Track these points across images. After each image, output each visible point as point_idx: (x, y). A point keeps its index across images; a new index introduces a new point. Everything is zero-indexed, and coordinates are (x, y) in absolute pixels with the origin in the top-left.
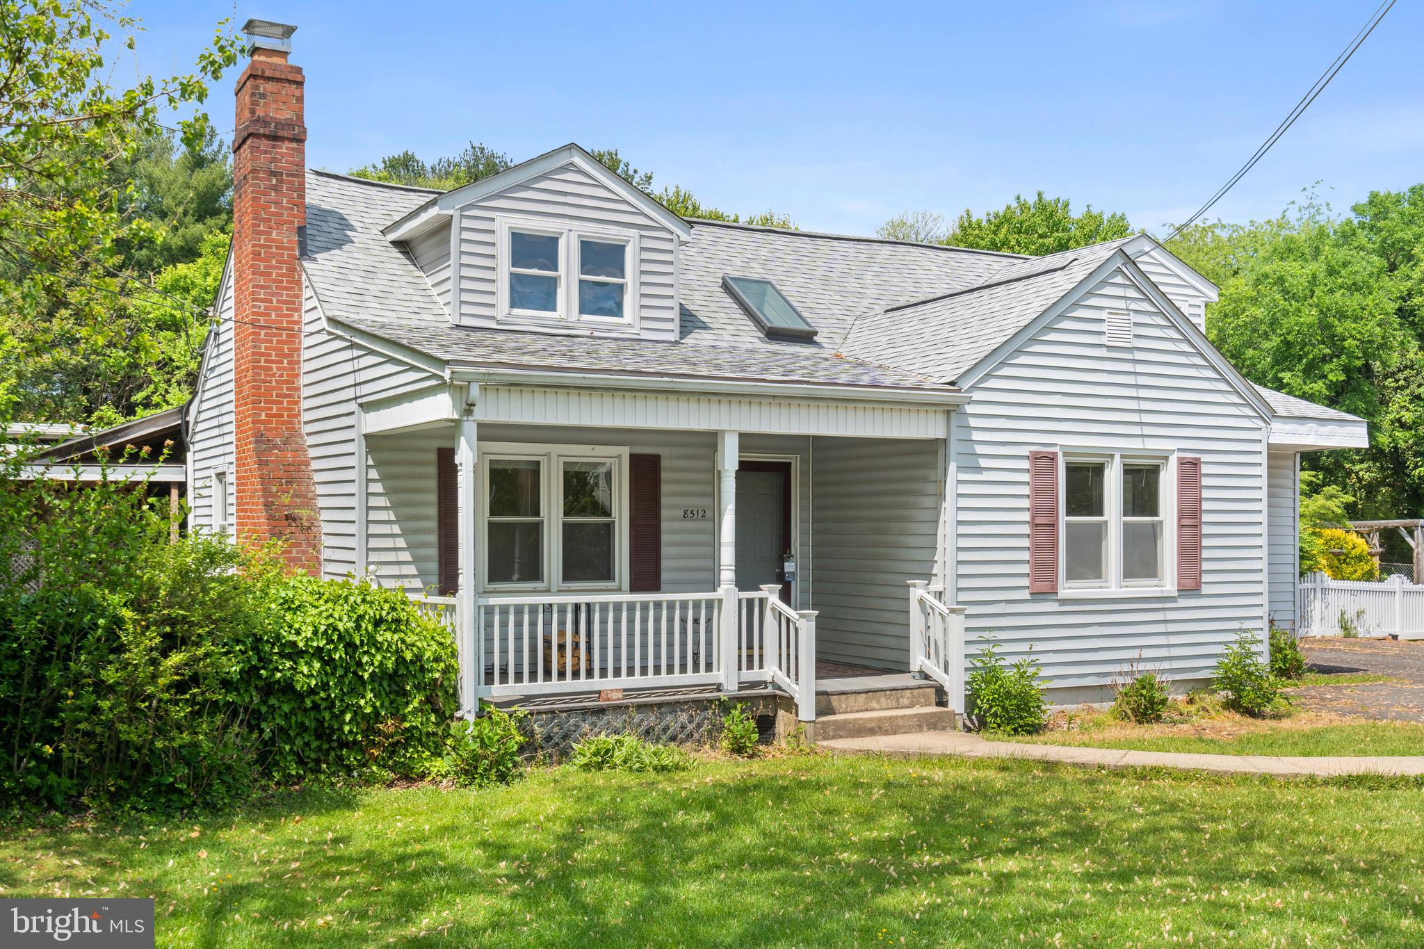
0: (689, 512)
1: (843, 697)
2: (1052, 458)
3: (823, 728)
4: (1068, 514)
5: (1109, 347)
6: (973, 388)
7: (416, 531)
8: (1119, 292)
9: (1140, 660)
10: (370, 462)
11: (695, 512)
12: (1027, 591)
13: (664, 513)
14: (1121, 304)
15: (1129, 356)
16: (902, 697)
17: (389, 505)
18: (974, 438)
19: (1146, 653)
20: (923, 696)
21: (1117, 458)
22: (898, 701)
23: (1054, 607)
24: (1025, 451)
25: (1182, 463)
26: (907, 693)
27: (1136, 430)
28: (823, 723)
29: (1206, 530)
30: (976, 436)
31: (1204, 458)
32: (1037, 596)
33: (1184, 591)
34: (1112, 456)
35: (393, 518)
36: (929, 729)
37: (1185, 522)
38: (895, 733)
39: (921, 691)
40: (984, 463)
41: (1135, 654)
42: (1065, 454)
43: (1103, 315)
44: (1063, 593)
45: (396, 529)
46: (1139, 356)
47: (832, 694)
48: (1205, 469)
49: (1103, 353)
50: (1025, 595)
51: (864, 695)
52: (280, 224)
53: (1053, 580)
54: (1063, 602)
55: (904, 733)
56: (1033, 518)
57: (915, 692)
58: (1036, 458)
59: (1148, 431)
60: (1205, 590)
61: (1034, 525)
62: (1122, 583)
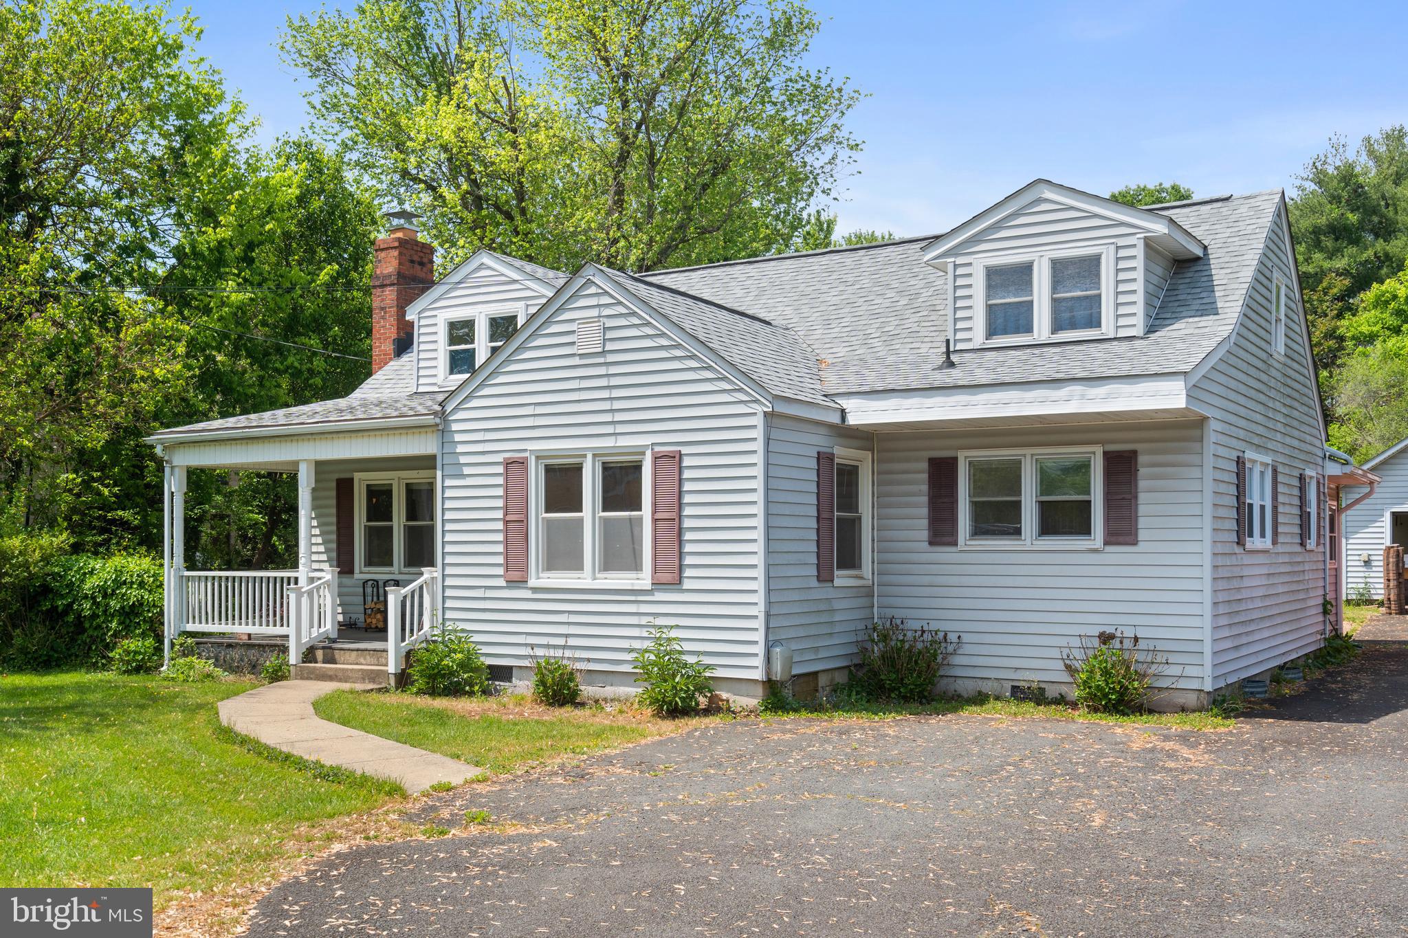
2: (523, 463)
4: (547, 512)
5: (582, 356)
6: (456, 409)
8: (593, 301)
12: (502, 579)
14: (595, 312)
15: (601, 360)
21: (589, 457)
23: (528, 594)
24: (499, 458)
25: (657, 458)
27: (610, 430)
29: (687, 523)
30: (460, 449)
31: (685, 450)
32: (512, 584)
33: (658, 585)
34: (585, 456)
37: (658, 516)
40: (467, 471)
42: (539, 458)
43: (573, 327)
44: (533, 582)
46: (611, 358)
48: (687, 462)
49: (576, 361)
50: (502, 583)
52: (385, 339)
53: (525, 569)
54: (535, 590)
56: (506, 514)
58: (508, 464)
59: (620, 429)
60: (687, 584)
61: (506, 522)
62: (598, 575)
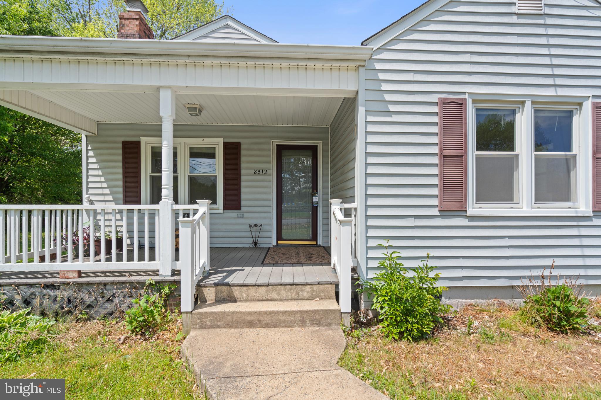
0: (257, 171)
1: (244, 288)
2: (461, 104)
3: (200, 319)
4: (477, 150)
5: (519, 15)
6: (381, 49)
7: (112, 180)
9: (552, 267)
10: (89, 148)
11: (261, 171)
12: (437, 209)
13: (243, 172)
16: (302, 291)
17: (98, 168)
18: (383, 89)
19: (559, 262)
20: (323, 291)
21: (528, 104)
22: (297, 293)
23: (465, 222)
24: (434, 98)
25: (597, 107)
26: (307, 288)
27: (550, 81)
28: (200, 314)
30: (385, 87)
32: (445, 213)
34: (523, 103)
35: (101, 173)
36: (313, 324)
37: (599, 155)
38: (275, 326)
39: (321, 286)
40: (392, 108)
41: (548, 262)
42: (474, 101)
44: (471, 211)
45: (103, 179)
47: (233, 286)
49: (513, 20)
50: (435, 212)
51: (264, 288)
53: (463, 200)
54: (472, 218)
55: (286, 326)
56: (441, 150)
57: (315, 287)
58: (445, 104)
59: (559, 81)
61: (443, 157)
62: (533, 205)
